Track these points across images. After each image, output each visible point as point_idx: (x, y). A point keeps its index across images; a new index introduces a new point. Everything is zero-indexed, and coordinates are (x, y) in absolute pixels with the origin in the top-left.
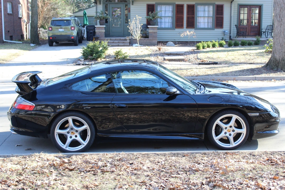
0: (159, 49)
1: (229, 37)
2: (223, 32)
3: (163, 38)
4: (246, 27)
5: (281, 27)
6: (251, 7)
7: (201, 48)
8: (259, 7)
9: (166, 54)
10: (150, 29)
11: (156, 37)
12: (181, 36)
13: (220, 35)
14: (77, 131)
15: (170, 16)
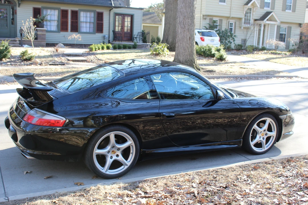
0: (57, 50)
1: (108, 41)
2: (103, 36)
3: (49, 40)
4: (121, 33)
5: (184, 33)
6: (125, 15)
7: (94, 50)
8: (131, 16)
9: (66, 55)
10: (38, 31)
11: (44, 39)
12: (69, 39)
13: (101, 39)
14: (119, 149)
15: (55, 19)
